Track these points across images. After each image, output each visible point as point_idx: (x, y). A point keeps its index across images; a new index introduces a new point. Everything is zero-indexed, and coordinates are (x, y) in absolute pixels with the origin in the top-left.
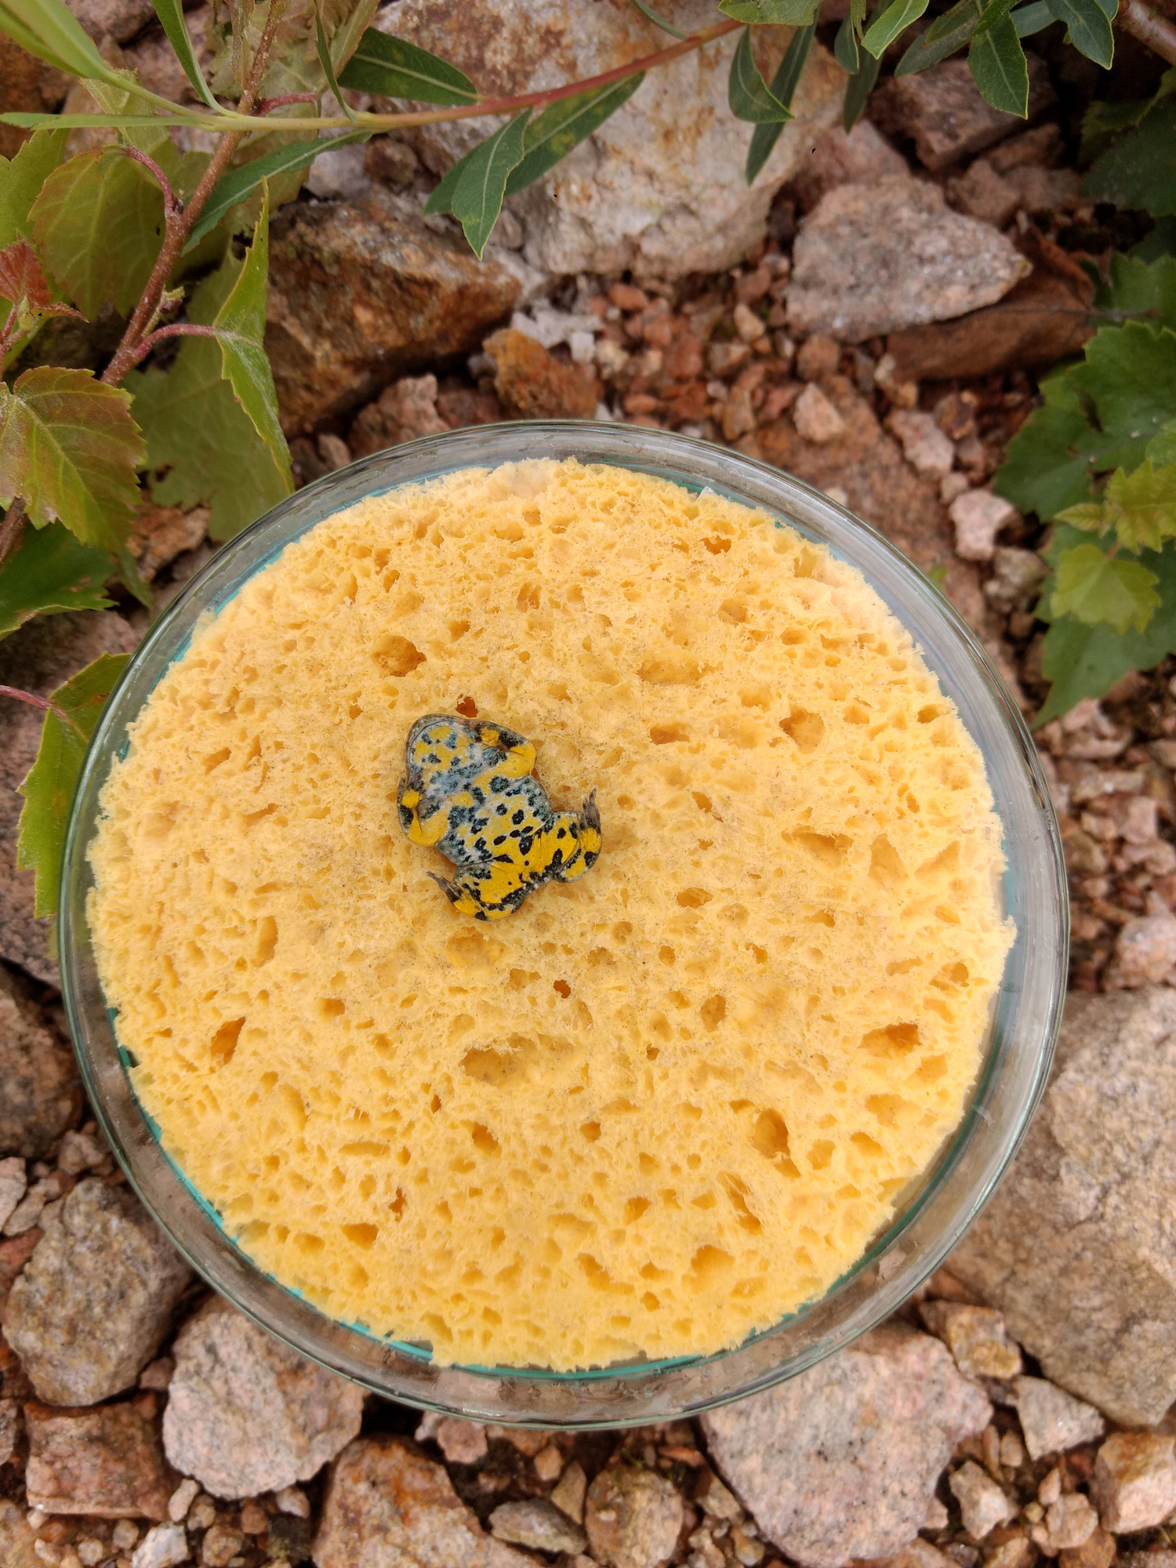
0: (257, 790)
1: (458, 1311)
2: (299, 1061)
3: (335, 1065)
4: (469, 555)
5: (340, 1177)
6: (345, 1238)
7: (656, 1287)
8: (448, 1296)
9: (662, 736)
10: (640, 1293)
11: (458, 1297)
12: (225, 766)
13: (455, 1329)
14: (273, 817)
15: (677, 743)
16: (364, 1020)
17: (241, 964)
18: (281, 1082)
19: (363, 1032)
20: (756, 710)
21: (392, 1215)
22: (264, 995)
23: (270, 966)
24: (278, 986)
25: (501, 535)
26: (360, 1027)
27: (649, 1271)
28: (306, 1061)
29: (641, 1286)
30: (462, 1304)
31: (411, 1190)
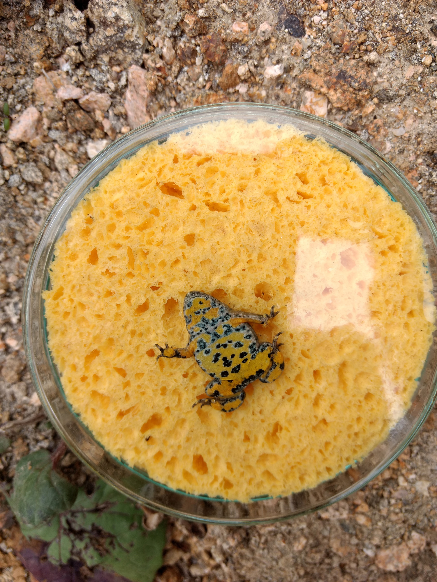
0: (288, 198)
1: (66, 301)
2: (166, 226)
3: (165, 243)
4: (395, 288)
5: (118, 246)
6: (91, 250)
7: (90, 380)
8: (72, 297)
9: (316, 373)
10: (86, 375)
11: (72, 300)
12: (299, 183)
13: (59, 300)
14: (275, 206)
15: (313, 380)
16: (186, 255)
17: (207, 194)
18: (155, 218)
19: (181, 255)
20: (328, 409)
21: (104, 270)
22: (194, 208)
23: (206, 209)
24: (199, 214)
25: (404, 301)
26: (183, 253)
27: (96, 377)
28: (166, 229)
29: (90, 375)
30: (70, 303)
31: (116, 278)
